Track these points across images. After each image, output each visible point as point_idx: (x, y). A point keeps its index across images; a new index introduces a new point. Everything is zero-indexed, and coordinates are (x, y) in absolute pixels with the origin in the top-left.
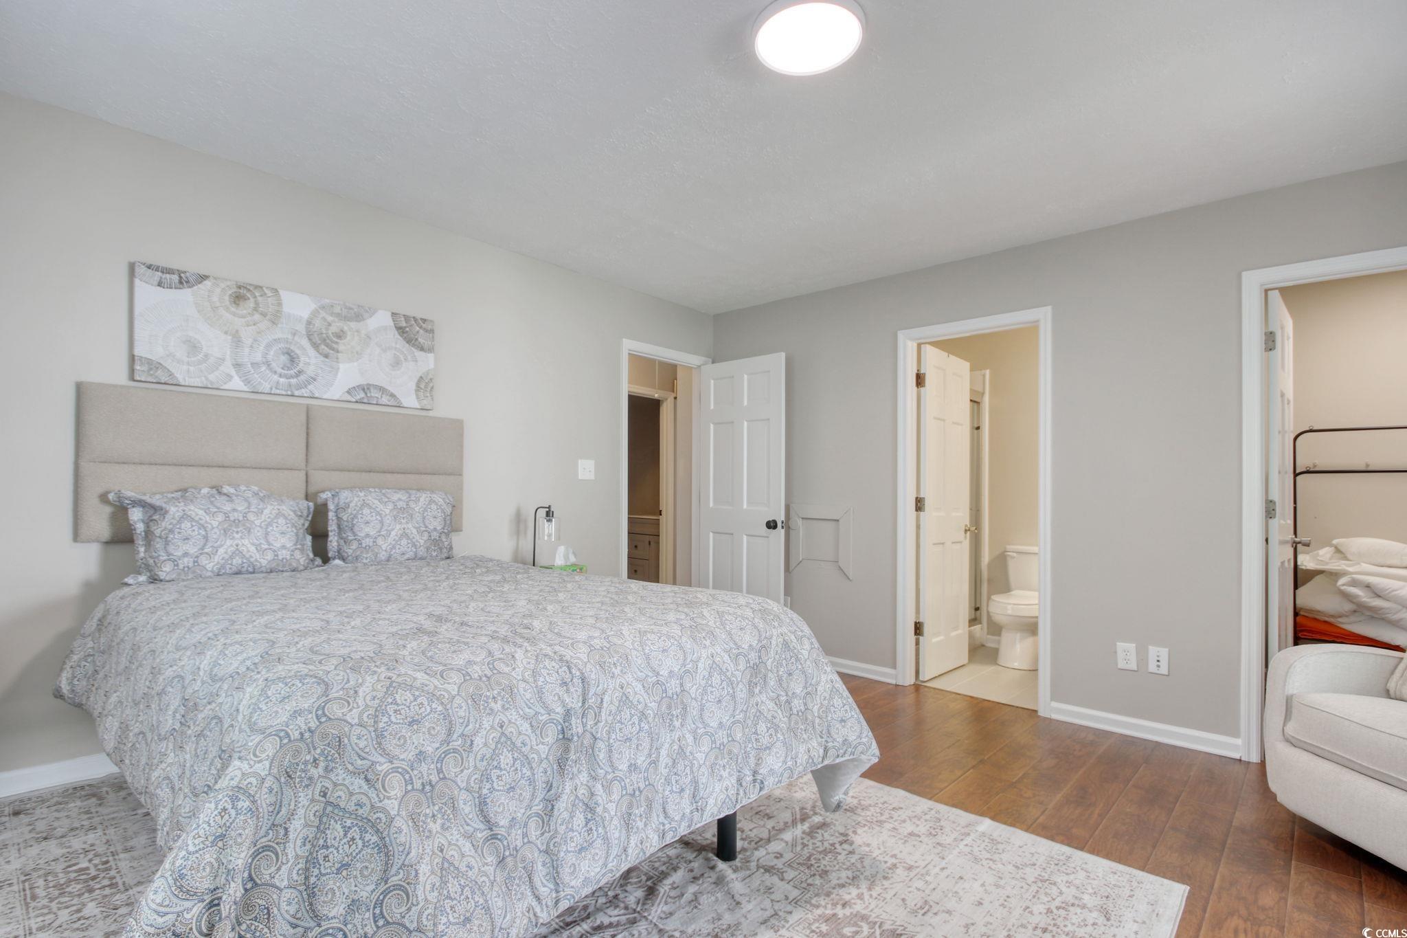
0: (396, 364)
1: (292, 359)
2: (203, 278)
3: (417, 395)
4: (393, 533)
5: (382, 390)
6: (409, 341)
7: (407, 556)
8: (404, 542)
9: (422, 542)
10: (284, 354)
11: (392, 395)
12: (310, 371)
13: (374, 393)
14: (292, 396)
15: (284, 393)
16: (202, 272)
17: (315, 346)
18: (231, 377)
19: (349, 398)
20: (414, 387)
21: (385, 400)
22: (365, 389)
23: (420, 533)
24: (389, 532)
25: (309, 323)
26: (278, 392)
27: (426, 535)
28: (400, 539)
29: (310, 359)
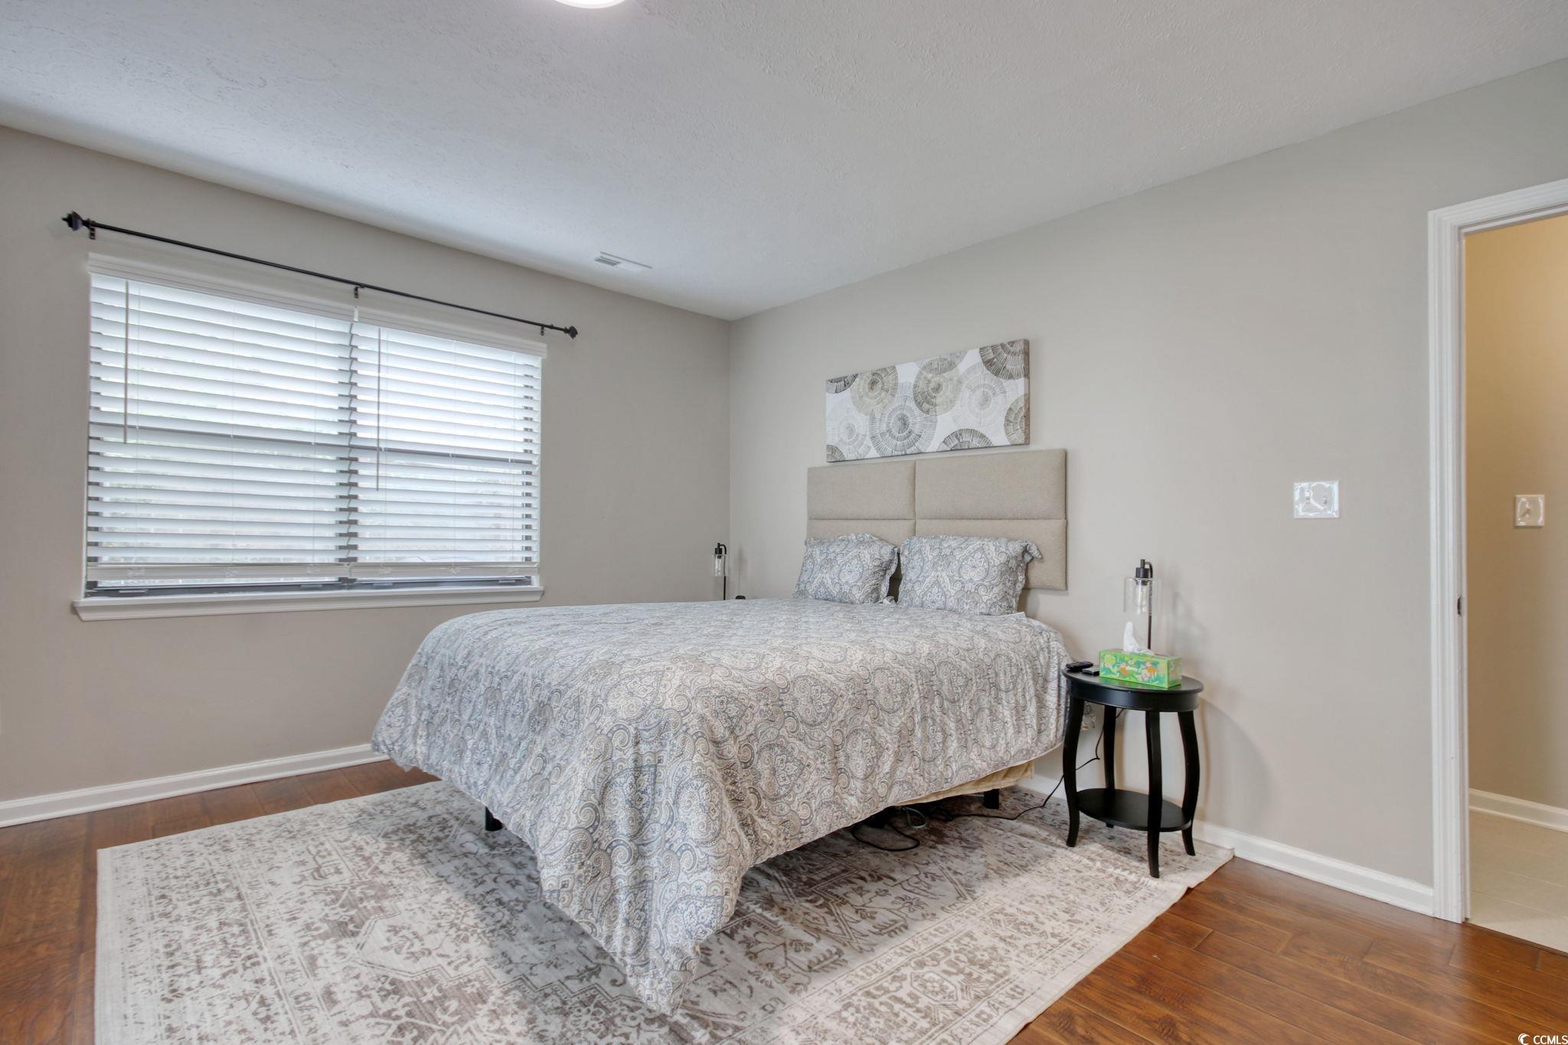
0: (985, 401)
1: (904, 422)
2: (855, 376)
3: (1006, 430)
4: (927, 580)
5: (972, 432)
6: (997, 373)
7: (937, 605)
8: (935, 590)
9: (953, 592)
10: (899, 419)
11: (982, 436)
12: (916, 430)
13: (966, 438)
14: (906, 455)
15: (900, 453)
16: (854, 373)
17: (919, 405)
18: (870, 448)
19: (946, 448)
20: (1002, 420)
21: (975, 443)
22: (957, 435)
23: (953, 582)
24: (925, 578)
25: (915, 386)
26: (896, 453)
27: (959, 585)
28: (932, 587)
29: (916, 418)
